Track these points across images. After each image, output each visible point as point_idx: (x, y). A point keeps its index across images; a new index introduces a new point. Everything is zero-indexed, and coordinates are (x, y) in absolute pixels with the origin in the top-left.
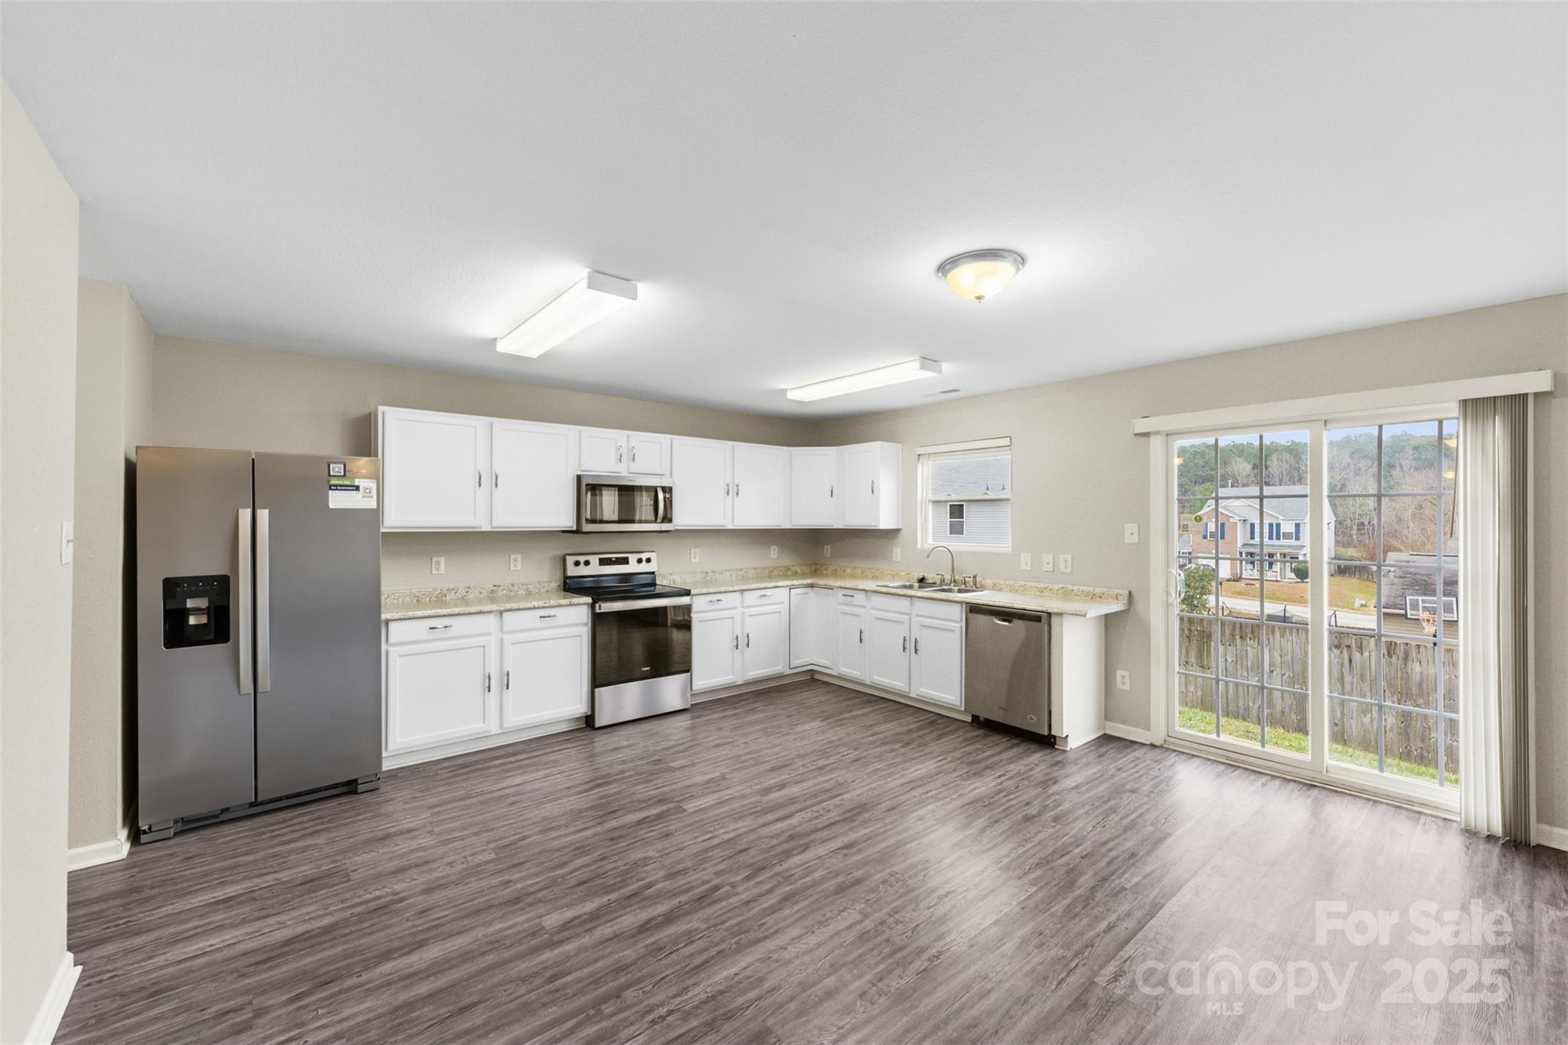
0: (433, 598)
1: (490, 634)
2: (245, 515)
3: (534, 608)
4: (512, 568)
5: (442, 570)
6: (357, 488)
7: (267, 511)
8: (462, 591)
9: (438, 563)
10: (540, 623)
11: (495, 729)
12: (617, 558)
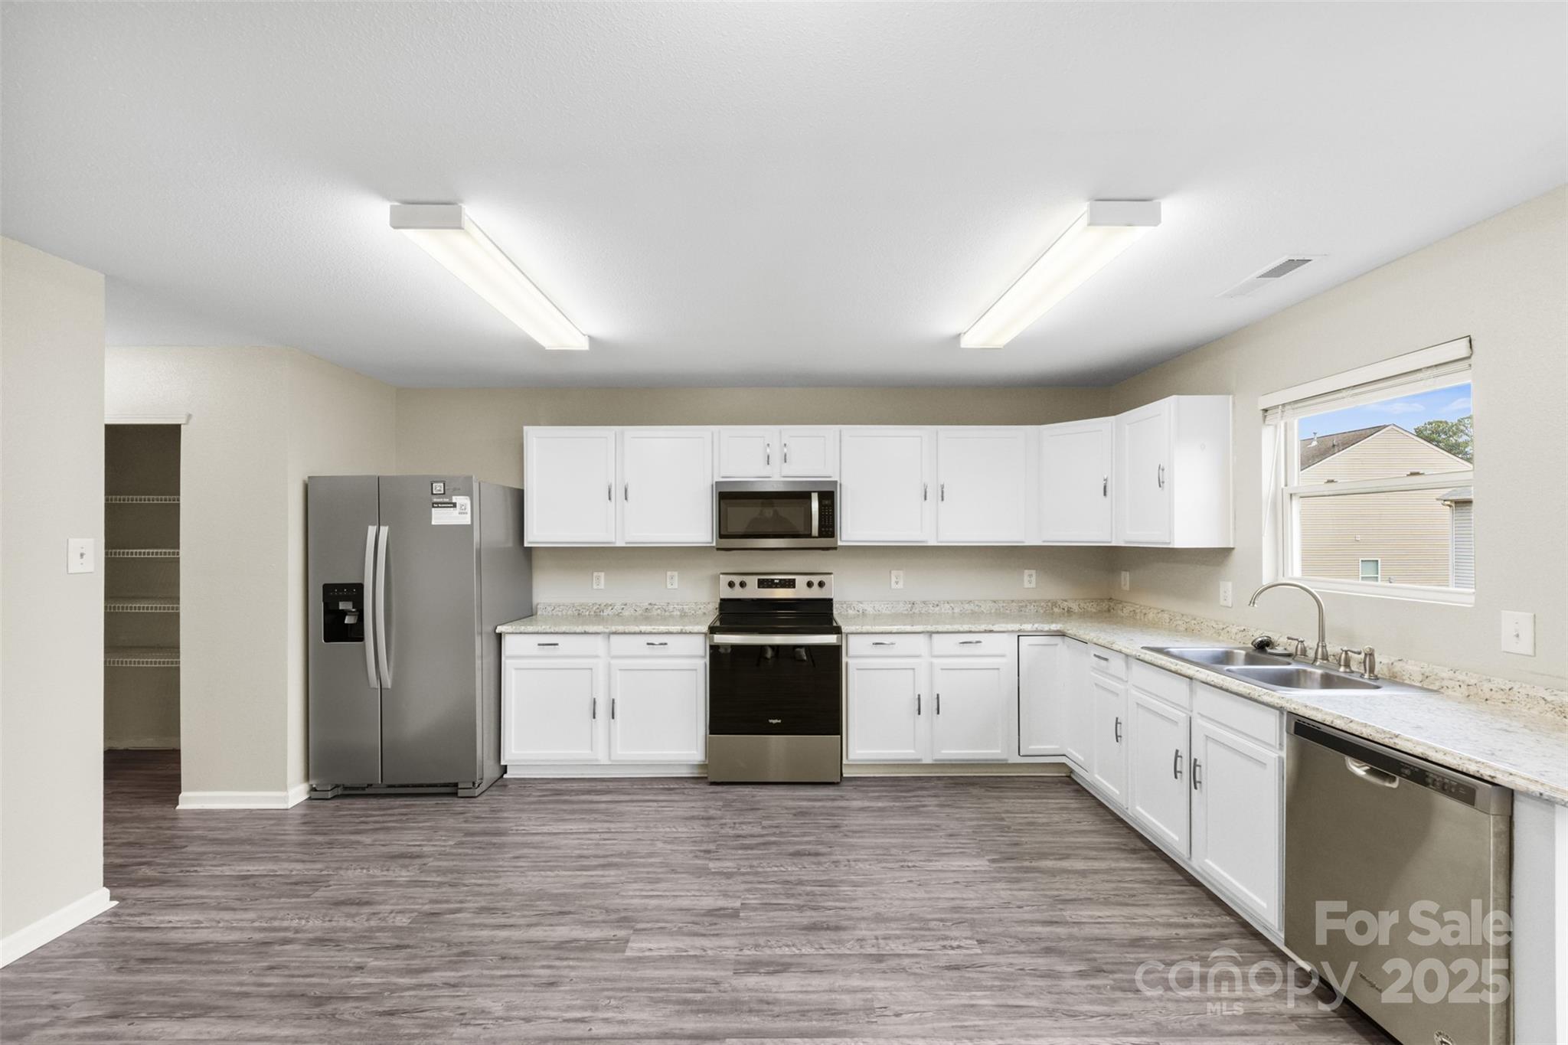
0: (592, 613)
1: (597, 657)
2: (372, 530)
3: (641, 633)
4: (669, 586)
5: (602, 586)
6: (454, 505)
7: (387, 527)
8: (618, 607)
9: (598, 578)
10: (648, 650)
11: (603, 759)
12: (780, 580)
